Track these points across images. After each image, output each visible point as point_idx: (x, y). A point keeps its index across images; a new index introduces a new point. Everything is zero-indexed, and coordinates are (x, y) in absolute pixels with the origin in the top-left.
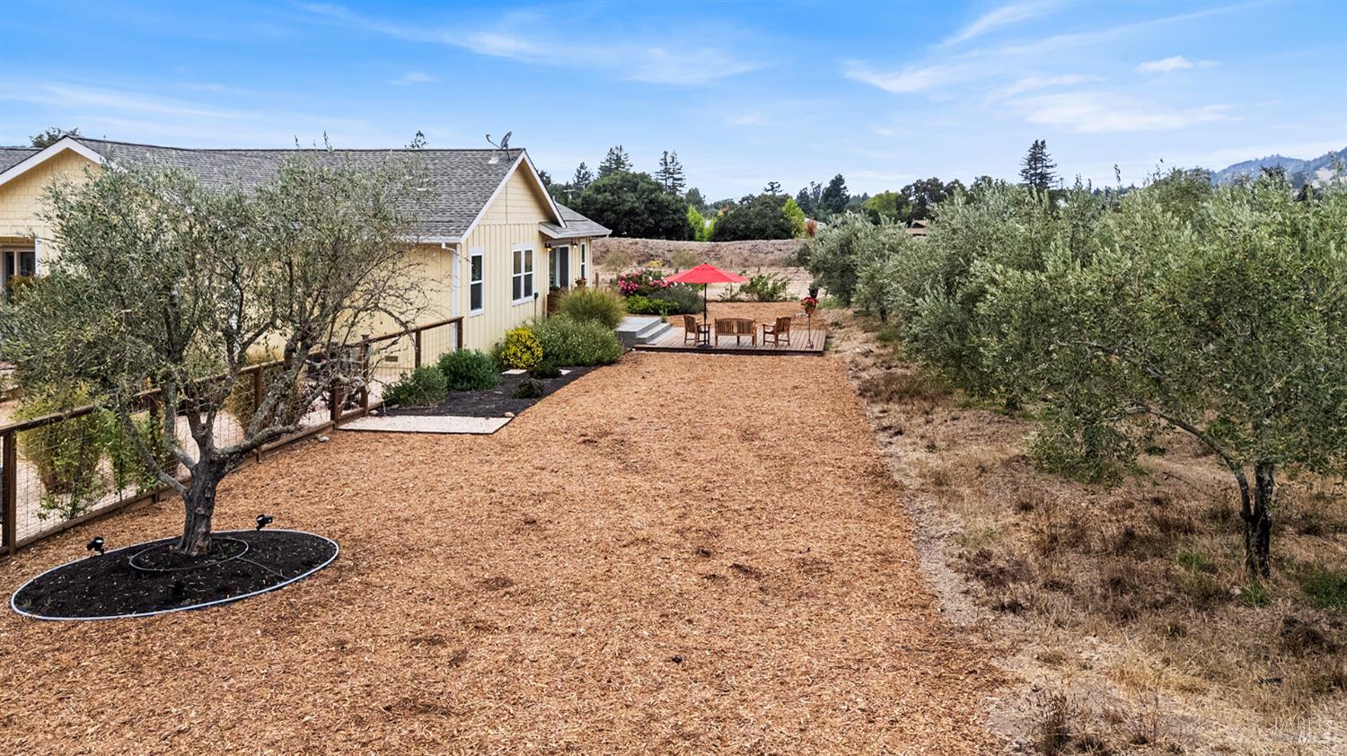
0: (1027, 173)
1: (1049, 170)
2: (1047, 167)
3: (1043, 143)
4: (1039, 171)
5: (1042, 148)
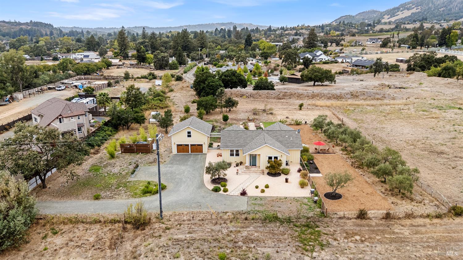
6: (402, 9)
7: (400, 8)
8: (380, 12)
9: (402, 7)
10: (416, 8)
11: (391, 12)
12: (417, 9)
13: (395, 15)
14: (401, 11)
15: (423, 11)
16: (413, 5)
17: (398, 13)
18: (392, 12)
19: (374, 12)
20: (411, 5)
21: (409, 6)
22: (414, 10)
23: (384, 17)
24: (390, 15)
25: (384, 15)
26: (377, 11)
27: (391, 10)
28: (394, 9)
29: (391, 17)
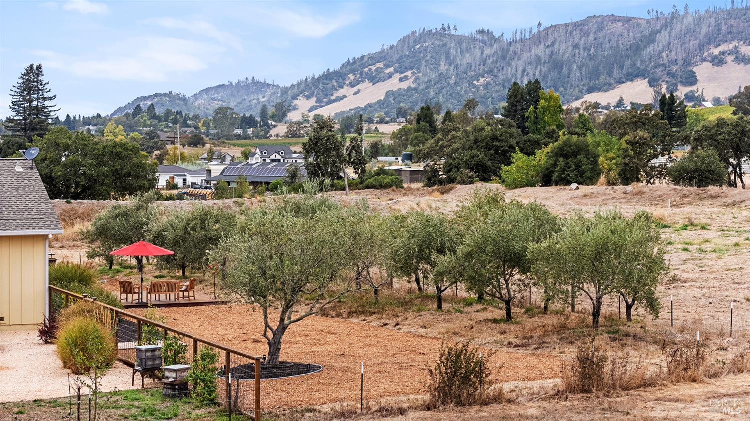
0: (19, 106)
1: (47, 103)
2: (45, 99)
3: (39, 68)
4: (35, 104)
5: (38, 75)
6: (352, 77)
7: (346, 75)
8: (278, 86)
9: (353, 72)
10: (398, 76)
11: (317, 87)
12: (401, 80)
13: (333, 98)
14: (352, 85)
15: (423, 87)
16: (387, 66)
17: (341, 92)
18: (321, 86)
19: (258, 86)
20: (381, 65)
21: (374, 68)
22: (394, 84)
23: (296, 102)
24: (314, 99)
25: (295, 98)
26: (269, 85)
27: (316, 82)
28: (328, 76)
29: (320, 104)
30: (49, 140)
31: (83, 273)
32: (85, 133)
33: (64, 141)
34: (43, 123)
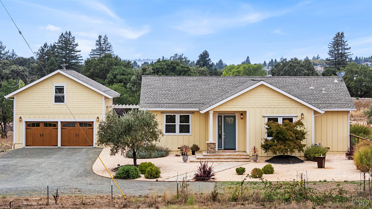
0: (333, 53)
3: (342, 34)
5: (342, 37)
30: (348, 69)
31: (365, 129)
32: (365, 66)
33: (355, 69)
34: (344, 61)
